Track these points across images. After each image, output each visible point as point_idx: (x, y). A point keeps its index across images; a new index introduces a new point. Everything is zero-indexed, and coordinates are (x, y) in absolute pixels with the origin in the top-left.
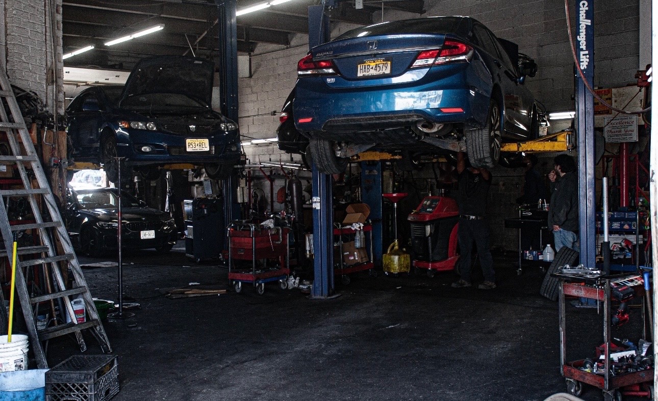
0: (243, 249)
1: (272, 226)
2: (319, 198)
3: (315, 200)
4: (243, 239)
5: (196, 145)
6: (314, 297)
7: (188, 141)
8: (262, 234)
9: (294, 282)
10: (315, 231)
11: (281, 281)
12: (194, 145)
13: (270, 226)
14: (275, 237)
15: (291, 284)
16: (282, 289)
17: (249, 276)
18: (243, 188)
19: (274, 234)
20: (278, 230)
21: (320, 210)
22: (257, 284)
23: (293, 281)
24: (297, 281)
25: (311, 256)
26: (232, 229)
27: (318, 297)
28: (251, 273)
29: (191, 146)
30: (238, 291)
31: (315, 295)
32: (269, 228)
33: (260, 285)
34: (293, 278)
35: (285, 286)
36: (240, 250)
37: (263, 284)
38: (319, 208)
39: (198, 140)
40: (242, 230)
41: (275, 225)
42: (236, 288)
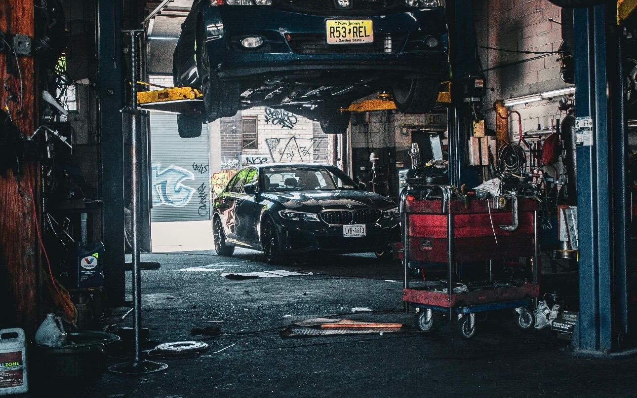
0: (429, 239)
1: (495, 191)
2: (590, 120)
3: (581, 125)
4: (430, 217)
5: (347, 31)
6: (577, 350)
7: (330, 23)
8: (469, 208)
9: (548, 315)
10: (581, 199)
11: (518, 310)
12: (342, 31)
13: (492, 192)
14: (504, 214)
15: (543, 319)
16: (522, 329)
17: (442, 296)
18: (479, 139)
19: (500, 210)
20: (510, 202)
21: (594, 147)
22: (460, 316)
23: (547, 311)
24: (554, 314)
25: (572, 254)
26: (410, 198)
27: (588, 351)
28: (445, 291)
29: (337, 34)
30: (426, 328)
31: (581, 348)
32: (489, 196)
33: (466, 317)
34: (545, 306)
35: (527, 321)
36: (425, 242)
37: (472, 316)
38: (591, 143)
39: (351, 21)
40: (428, 198)
41: (504, 189)
42: (422, 320)
